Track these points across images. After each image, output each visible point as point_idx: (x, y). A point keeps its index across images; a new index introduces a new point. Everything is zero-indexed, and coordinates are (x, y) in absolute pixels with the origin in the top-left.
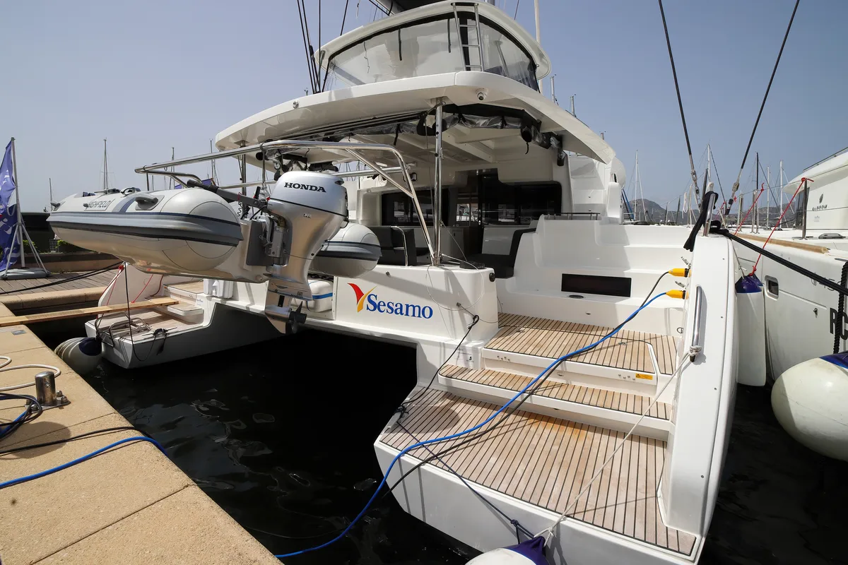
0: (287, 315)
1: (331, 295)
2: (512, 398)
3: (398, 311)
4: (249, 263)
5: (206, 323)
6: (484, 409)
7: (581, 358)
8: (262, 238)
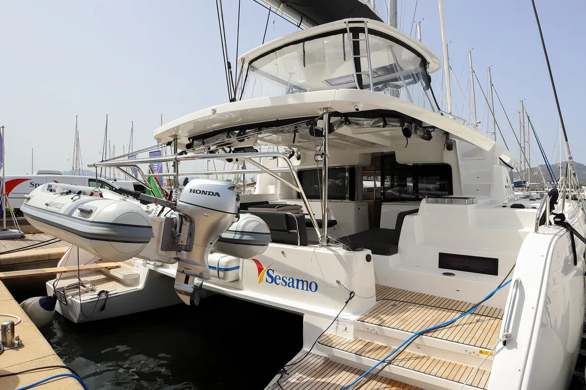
0: (191, 290)
1: (238, 267)
2: (373, 367)
3: (291, 285)
4: (162, 249)
5: (141, 286)
6: (352, 375)
7: (435, 334)
8: (173, 230)
